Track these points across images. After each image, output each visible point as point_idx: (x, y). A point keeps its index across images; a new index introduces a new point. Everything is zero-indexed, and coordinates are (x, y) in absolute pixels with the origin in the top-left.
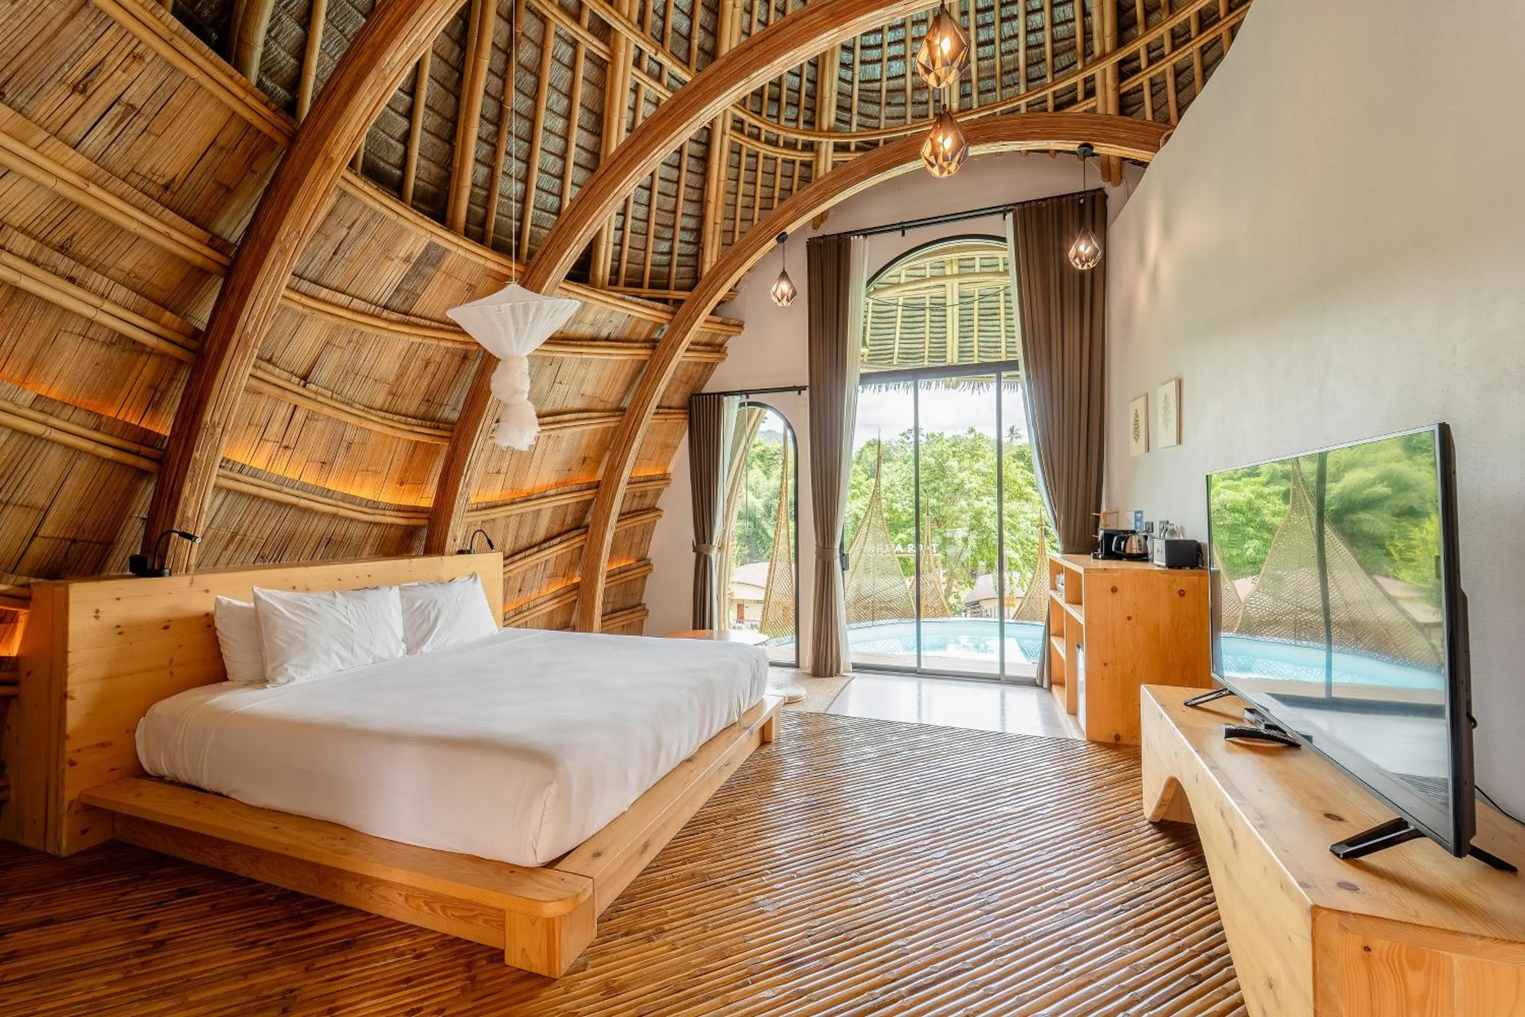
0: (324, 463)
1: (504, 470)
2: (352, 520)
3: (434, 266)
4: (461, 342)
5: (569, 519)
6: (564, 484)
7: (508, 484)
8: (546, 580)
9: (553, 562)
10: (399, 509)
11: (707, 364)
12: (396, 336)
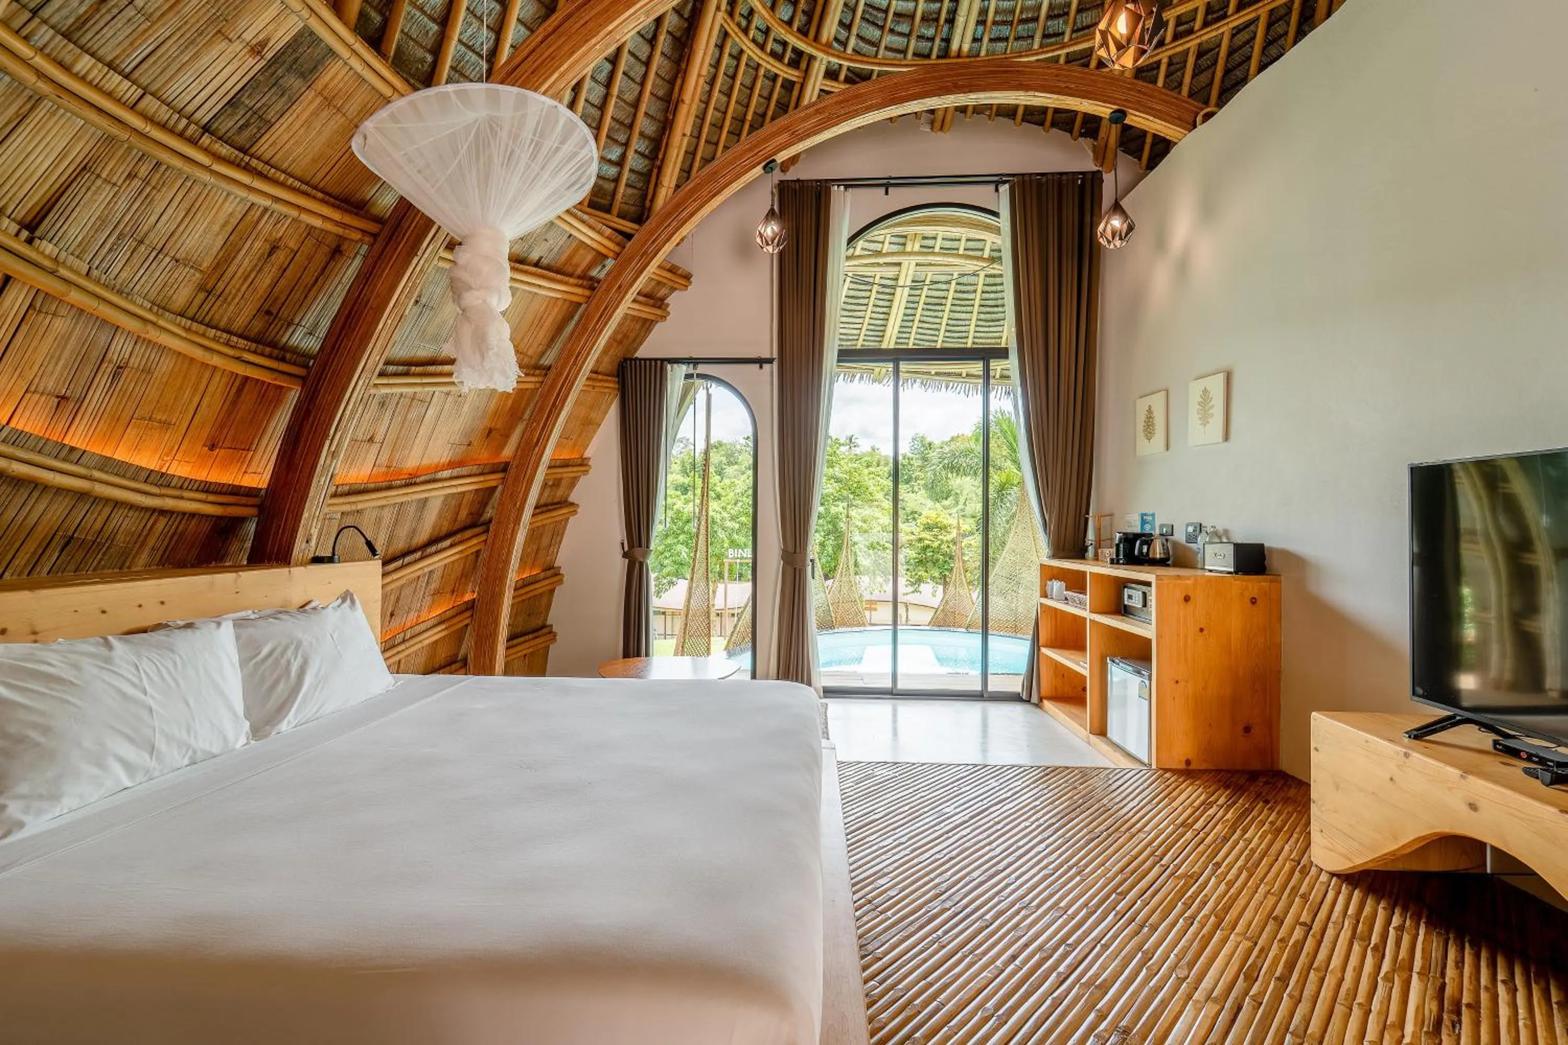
0: (63, 398)
1: (378, 438)
2: (117, 504)
3: (303, 76)
4: (337, 223)
5: (463, 514)
6: (460, 464)
7: (384, 459)
8: (428, 599)
9: (438, 574)
10: (207, 488)
11: (646, 320)
12: (223, 185)
